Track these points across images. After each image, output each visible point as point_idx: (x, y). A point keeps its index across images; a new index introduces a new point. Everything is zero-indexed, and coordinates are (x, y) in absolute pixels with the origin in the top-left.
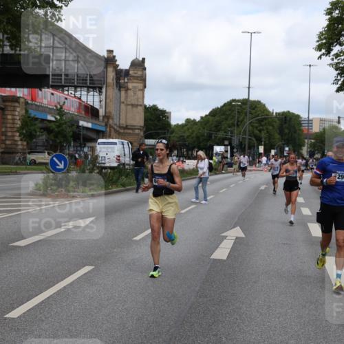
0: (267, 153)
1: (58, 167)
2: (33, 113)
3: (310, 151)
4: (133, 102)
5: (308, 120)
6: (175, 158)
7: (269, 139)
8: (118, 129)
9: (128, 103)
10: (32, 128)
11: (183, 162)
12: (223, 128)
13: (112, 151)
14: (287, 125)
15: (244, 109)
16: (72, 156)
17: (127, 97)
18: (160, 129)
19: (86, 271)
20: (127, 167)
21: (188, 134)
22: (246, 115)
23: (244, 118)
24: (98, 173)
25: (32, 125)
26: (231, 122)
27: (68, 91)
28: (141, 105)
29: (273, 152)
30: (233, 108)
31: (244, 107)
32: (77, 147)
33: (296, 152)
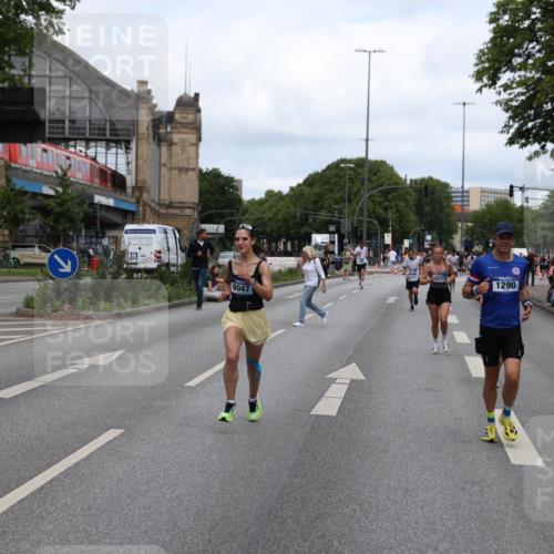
0: (397, 244)
1: (61, 270)
2: (19, 184)
3: (466, 241)
4: (181, 165)
5: (463, 192)
8: (157, 208)
9: (173, 166)
10: (18, 207)
12: (326, 204)
13: (148, 244)
14: (428, 200)
15: (359, 174)
17: (170, 157)
18: (226, 207)
19: (112, 437)
20: (172, 269)
21: (271, 215)
22: (363, 184)
23: (358, 192)
24: (126, 278)
25: (17, 203)
26: (339, 195)
27: (75, 147)
28: (194, 170)
29: (406, 243)
30: (341, 174)
31: (359, 170)
32: (91, 237)
33: (444, 244)
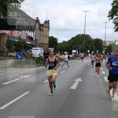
0: (90, 52)
1: (18, 57)
2: (10, 39)
3: (105, 52)
4: (45, 35)
5: (105, 41)
6: (59, 54)
7: (92, 48)
8: (40, 44)
9: (43, 35)
10: (10, 44)
11: (62, 55)
12: (76, 44)
13: (37, 52)
14: (97, 43)
16: (23, 54)
17: (43, 33)
18: (54, 44)
19: (27, 93)
20: (42, 57)
21: (64, 46)
22: (84, 40)
23: (83, 41)
24: (32, 59)
25: (10, 43)
26: (78, 42)
27: (23, 31)
28: (47, 36)
29: (93, 52)
30: (79, 37)
31: (83, 37)
32: (25, 50)
33: (101, 53)
